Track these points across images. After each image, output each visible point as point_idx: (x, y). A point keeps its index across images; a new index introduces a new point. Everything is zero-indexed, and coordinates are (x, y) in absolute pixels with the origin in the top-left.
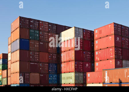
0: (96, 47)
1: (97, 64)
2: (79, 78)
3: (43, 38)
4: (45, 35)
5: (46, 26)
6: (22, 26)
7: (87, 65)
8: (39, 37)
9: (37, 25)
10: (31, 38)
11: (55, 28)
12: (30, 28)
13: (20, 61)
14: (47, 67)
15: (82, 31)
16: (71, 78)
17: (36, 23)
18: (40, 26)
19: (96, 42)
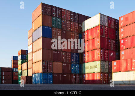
0: (122, 35)
1: (122, 53)
2: (104, 67)
3: (65, 26)
4: (68, 23)
5: (68, 15)
6: (44, 13)
7: (112, 54)
8: (62, 25)
9: (60, 13)
10: (53, 25)
11: (77, 17)
12: (52, 16)
13: (43, 49)
14: (69, 56)
15: (107, 19)
16: (96, 67)
17: (58, 11)
18: (63, 15)
19: (122, 30)
